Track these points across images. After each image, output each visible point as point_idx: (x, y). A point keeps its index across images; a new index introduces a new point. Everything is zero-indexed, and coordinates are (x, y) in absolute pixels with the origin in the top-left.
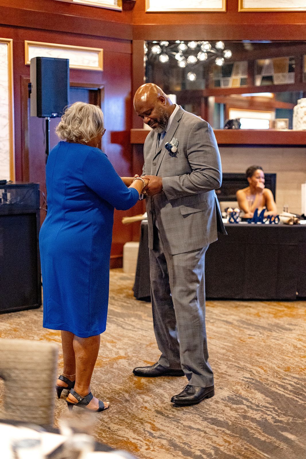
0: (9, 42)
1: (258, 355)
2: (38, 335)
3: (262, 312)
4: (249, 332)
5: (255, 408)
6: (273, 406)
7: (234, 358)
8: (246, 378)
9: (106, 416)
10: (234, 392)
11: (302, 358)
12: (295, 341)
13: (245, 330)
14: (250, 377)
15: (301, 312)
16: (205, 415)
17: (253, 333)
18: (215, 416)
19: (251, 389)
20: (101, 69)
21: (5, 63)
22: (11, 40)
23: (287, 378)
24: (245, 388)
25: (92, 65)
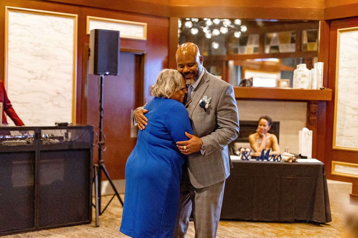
0: (75, 17)
3: (266, 231)
15: (298, 232)
20: (145, 38)
21: (71, 33)
22: (77, 16)
25: (138, 35)
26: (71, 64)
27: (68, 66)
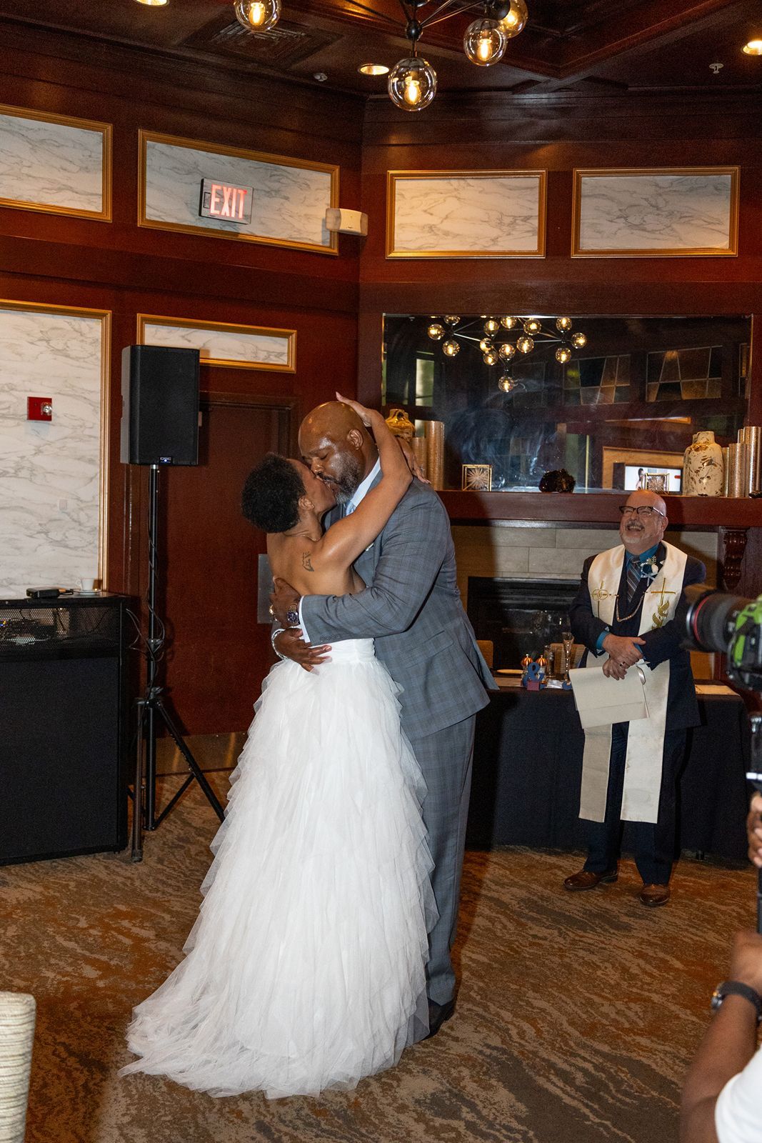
0: (106, 316)
1: (535, 988)
2: (88, 916)
4: (537, 930)
5: (484, 1128)
6: (524, 1128)
7: (481, 995)
8: (488, 1046)
9: (143, 1130)
10: (450, 1084)
11: (631, 1000)
12: (630, 957)
13: (530, 924)
14: (499, 1045)
17: (544, 932)
19: (490, 1077)
20: (292, 368)
21: (95, 357)
22: (109, 313)
23: (582, 1052)
24: (478, 1072)
25: (274, 360)
26: (95, 437)
27: (88, 441)
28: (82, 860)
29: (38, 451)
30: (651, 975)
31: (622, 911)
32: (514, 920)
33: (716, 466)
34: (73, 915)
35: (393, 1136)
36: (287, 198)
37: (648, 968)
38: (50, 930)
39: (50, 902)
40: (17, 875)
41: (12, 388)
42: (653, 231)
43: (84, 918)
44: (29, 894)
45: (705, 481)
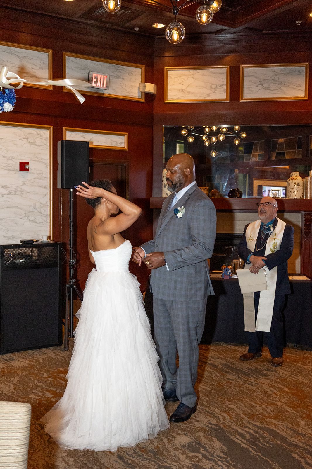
0: (50, 128)
1: (229, 400)
4: (229, 376)
5: (209, 457)
6: (226, 456)
7: (207, 403)
8: (211, 424)
9: (72, 458)
10: (195, 439)
11: (268, 404)
12: (267, 387)
13: (226, 374)
14: (215, 423)
16: (161, 462)
17: (232, 377)
18: (169, 464)
19: (212, 436)
20: (127, 149)
21: (46, 145)
22: (52, 127)
23: (249, 426)
24: (207, 434)
25: (119, 145)
26: (47, 178)
27: (44, 179)
28: (44, 350)
29: (24, 184)
30: (276, 394)
31: (264, 368)
32: (220, 372)
33: (300, 186)
34: (41, 372)
35: (173, 460)
36: (123, 79)
37: (275, 391)
38: (32, 378)
39: (32, 367)
40: (18, 356)
41: (13, 158)
42: (273, 90)
43: (46, 373)
44: (23, 364)
45: (296, 192)
